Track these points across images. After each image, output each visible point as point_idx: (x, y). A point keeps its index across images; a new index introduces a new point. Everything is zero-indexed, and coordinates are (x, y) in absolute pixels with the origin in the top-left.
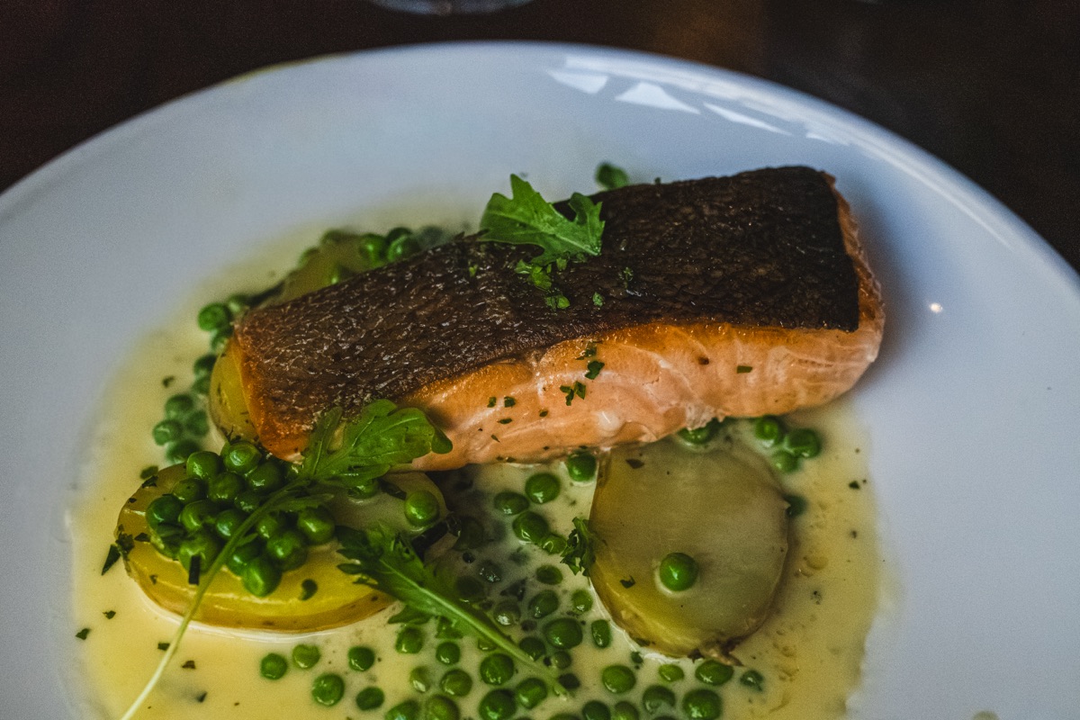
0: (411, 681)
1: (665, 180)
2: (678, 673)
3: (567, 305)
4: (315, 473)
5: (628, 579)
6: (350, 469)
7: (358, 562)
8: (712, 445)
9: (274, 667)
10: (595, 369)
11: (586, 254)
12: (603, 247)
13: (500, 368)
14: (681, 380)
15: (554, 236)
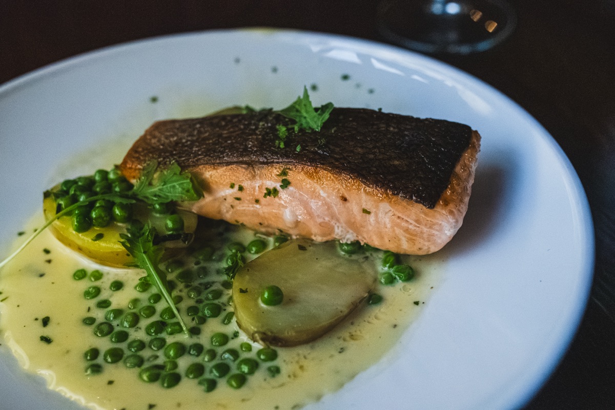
0: (129, 303)
1: (385, 111)
2: (249, 348)
3: (284, 147)
4: (140, 191)
5: (244, 289)
6: (155, 196)
7: (129, 235)
8: (354, 257)
9: (81, 274)
10: (286, 184)
11: (313, 130)
12: (322, 128)
13: (240, 168)
14: (332, 207)
15: (305, 118)
